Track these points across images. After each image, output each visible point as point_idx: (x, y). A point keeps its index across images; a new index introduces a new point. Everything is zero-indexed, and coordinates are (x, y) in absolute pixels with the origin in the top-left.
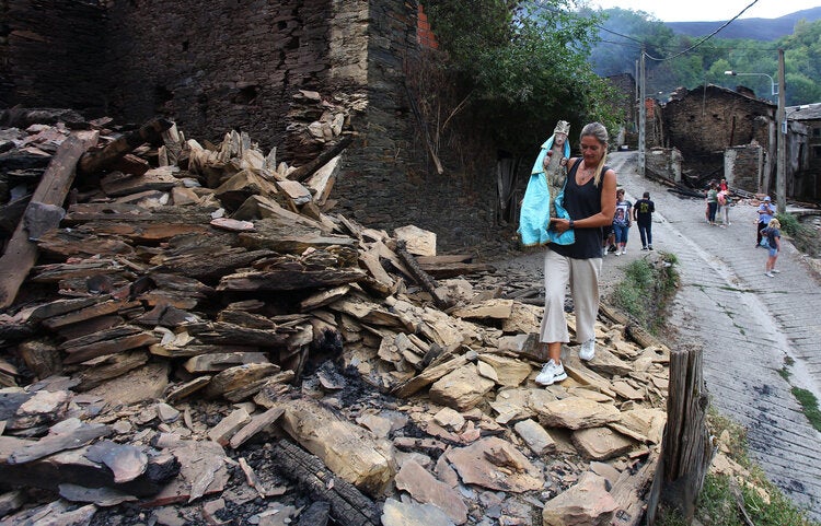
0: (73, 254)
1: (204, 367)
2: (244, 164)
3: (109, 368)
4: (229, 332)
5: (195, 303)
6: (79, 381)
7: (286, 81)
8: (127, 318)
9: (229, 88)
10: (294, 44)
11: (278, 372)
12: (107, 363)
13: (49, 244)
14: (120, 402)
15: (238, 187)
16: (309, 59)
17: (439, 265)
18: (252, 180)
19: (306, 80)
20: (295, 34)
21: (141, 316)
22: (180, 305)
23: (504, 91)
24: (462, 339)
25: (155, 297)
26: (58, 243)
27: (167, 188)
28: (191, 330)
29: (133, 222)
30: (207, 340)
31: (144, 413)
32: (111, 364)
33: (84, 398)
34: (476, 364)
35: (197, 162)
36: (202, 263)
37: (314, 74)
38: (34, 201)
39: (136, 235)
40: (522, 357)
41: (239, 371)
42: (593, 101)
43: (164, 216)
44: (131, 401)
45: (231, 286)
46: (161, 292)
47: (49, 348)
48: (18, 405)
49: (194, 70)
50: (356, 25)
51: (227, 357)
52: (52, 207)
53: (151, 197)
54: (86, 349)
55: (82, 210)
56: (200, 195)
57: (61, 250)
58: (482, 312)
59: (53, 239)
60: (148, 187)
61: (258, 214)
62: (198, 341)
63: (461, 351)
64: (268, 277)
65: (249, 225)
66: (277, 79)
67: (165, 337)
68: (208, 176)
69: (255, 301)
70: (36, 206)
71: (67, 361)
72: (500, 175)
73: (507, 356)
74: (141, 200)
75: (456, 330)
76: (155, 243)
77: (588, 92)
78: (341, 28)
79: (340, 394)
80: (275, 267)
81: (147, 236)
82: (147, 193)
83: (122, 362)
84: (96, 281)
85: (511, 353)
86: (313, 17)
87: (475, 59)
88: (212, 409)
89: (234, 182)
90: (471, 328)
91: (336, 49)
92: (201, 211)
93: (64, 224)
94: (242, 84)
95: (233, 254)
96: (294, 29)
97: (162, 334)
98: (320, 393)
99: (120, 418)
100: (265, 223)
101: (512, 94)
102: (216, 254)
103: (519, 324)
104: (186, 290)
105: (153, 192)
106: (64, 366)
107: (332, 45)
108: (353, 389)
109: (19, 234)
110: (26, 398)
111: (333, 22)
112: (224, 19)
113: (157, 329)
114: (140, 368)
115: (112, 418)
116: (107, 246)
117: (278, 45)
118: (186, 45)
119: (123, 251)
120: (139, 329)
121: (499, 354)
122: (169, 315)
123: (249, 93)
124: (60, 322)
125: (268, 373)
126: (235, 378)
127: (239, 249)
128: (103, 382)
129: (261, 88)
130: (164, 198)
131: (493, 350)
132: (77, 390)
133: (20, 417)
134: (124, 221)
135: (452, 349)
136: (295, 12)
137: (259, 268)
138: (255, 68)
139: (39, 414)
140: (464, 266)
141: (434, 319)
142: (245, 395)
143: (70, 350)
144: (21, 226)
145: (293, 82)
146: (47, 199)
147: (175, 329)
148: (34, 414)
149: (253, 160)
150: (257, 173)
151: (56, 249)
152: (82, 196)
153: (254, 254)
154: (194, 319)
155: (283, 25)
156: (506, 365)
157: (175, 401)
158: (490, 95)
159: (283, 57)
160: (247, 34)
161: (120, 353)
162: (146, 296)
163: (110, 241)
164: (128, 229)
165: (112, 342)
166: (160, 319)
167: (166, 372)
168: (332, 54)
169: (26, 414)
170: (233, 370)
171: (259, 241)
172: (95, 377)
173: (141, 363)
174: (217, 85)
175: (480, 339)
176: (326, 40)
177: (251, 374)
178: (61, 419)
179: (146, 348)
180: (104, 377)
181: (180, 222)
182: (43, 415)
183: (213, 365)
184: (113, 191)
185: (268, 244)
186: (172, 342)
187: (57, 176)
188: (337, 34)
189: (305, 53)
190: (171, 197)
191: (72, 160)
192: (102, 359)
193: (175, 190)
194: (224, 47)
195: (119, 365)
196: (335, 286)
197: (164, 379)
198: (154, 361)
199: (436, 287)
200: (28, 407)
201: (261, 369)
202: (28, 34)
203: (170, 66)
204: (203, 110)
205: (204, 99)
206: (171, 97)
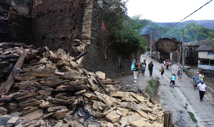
0: (23, 80)
1: (52, 110)
2: (63, 58)
3: (29, 110)
4: (58, 101)
5: (50, 93)
6: (22, 113)
7: (72, 36)
8: (34, 97)
9: (59, 37)
10: (74, 28)
11: (69, 112)
13: (17, 78)
14: (31, 119)
15: (61, 64)
16: (78, 32)
17: (106, 82)
18: (64, 62)
19: (76, 37)
20: (75, 26)
21: (38, 97)
22: (46, 94)
23: (121, 40)
24: (112, 103)
25: (41, 92)
26: (19, 78)
27: (45, 64)
28: (49, 101)
29: (37, 72)
30: (53, 103)
31: (37, 123)
32: (30, 109)
33: (23, 118)
34: (116, 110)
35: (52, 57)
36: (52, 83)
37: (78, 35)
38: (15, 67)
39: (37, 75)
40: (127, 108)
41: (60, 112)
42: (141, 43)
43: (44, 71)
44: (34, 119)
45: (59, 90)
46: (42, 91)
47: (15, 105)
48: (7, 121)
49: (51, 33)
50: (88, 25)
51: (57, 108)
52: (18, 69)
53: (41, 66)
54: (24, 105)
55: (25, 69)
56: (52, 65)
57: (20, 79)
58: (116, 95)
59: (18, 77)
60: (41, 63)
61: (66, 70)
62: (51, 103)
63: (112, 106)
64: (68, 87)
65: (63, 74)
66: (70, 36)
67: (43, 102)
68: (54, 61)
69: (64, 93)
70: (15, 68)
71: (19, 108)
72: (119, 58)
73: (123, 108)
74: (39, 67)
75: (110, 100)
76: (41, 77)
77: (140, 41)
78: (85, 25)
79: (83, 117)
80: (69, 85)
81: (40, 76)
82: (40, 65)
83: (32, 108)
84: (28, 88)
85: (124, 107)
86: (79, 23)
87: (115, 33)
88: (53, 121)
89: (60, 62)
90: (114, 100)
91: (84, 30)
92: (53, 70)
93: (21, 73)
94: (62, 36)
95: (60, 81)
96: (74, 25)
97: (42, 102)
98: (79, 117)
99: (31, 124)
100: (67, 73)
101: (123, 41)
102: (56, 81)
103: (125, 98)
104: (48, 90)
105: (42, 65)
106: (18, 109)
107: (83, 29)
108: (87, 116)
109: (11, 75)
110: (9, 119)
111: (83, 24)
112: (59, 22)
113: (41, 100)
114: (37, 110)
115: (29, 124)
116: (30, 78)
117: (71, 28)
118: (50, 27)
119: (34, 79)
120: (37, 100)
121: (121, 107)
122: (44, 96)
123: (63, 39)
124: (18, 98)
125: (67, 112)
126: (59, 113)
127: (61, 80)
128: (27, 113)
129: (66, 37)
130: (44, 66)
131: (120, 106)
132: (21, 116)
133: (7, 124)
134: (35, 72)
135: (110, 106)
136: (75, 21)
137: (66, 85)
138: (65, 33)
139: (12, 123)
140: (112, 82)
141: (105, 97)
142: (61, 117)
143: (20, 105)
144: (11, 73)
145: (73, 37)
146: (17, 67)
147: (45, 100)
148: (11, 124)
149: (65, 57)
150: (65, 60)
151: (19, 79)
152: (26, 65)
153: (64, 81)
154: (50, 98)
155: (72, 24)
156: (123, 110)
157: (44, 119)
158: (118, 41)
159: (71, 31)
160: (64, 25)
161: (32, 106)
162: (39, 92)
163: (31, 77)
164: (36, 74)
165: (30, 103)
166: (42, 98)
167: (43, 111)
168: (83, 31)
169: (9, 124)
170: (59, 111)
171: (66, 78)
172: (25, 112)
173: (37, 109)
174: (56, 36)
175: (116, 103)
176: (82, 28)
177: (63, 112)
178: (17, 125)
179: (38, 105)
180: (28, 112)
181: (47, 72)
182: (13, 124)
183: (54, 110)
184: (33, 64)
185: (68, 79)
186: (45, 104)
187: (20, 61)
188: (84, 27)
189: (76, 31)
190: (46, 66)
191: (24, 57)
192: (28, 108)
193: (47, 64)
194: (58, 28)
195: (31, 109)
196: (83, 89)
197: (42, 113)
198: (40, 108)
199: (106, 88)
200: (9, 122)
201: (65, 111)
202: (16, 24)
203: (46, 31)
204: (53, 42)
205: (53, 39)
206: (46, 38)
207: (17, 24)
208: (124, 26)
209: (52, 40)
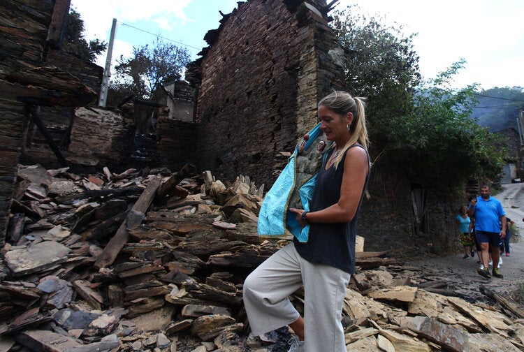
0: (143, 239)
1: (189, 313)
2: (238, 191)
3: (143, 306)
4: (207, 292)
5: (193, 271)
6: (127, 311)
7: (275, 148)
8: (157, 277)
9: (247, 156)
10: (278, 128)
11: (233, 323)
12: (142, 303)
13: (133, 232)
14: (143, 329)
15: (234, 204)
16: (287, 135)
17: (362, 258)
18: (241, 200)
19: (285, 147)
20: (279, 122)
21: (163, 276)
22: (184, 271)
23: (409, 142)
24: (369, 315)
25: (174, 266)
26: (137, 232)
27: (195, 205)
28: (188, 287)
29: (174, 222)
30: (196, 296)
31: (150, 338)
32: (145, 304)
33: (127, 323)
34: (377, 338)
35: (214, 191)
36: (202, 247)
37: (289, 143)
38: (132, 210)
39: (175, 229)
40: (421, 336)
41: (208, 319)
43: (190, 219)
44: (149, 329)
45: (213, 261)
46: (177, 263)
47: (119, 290)
48: (91, 321)
49: (232, 148)
50: (310, 112)
51: (204, 308)
52: (139, 213)
53: (186, 209)
54: (134, 293)
55: (152, 215)
56: (212, 209)
57: (138, 235)
58: (391, 295)
59: (136, 229)
60: (187, 204)
61: (242, 219)
62: (190, 295)
63: (367, 324)
64: (236, 258)
65: (233, 226)
66: (270, 148)
67: (173, 290)
68: (218, 198)
69: (227, 273)
70: (133, 212)
71: (126, 299)
72: (413, 200)
73: (406, 334)
74: (182, 211)
75: (365, 307)
76: (183, 234)
78: (302, 115)
79: (272, 346)
80: (241, 251)
81: (180, 230)
82: (186, 207)
83: (151, 303)
84: (149, 254)
85: (410, 332)
86: (288, 112)
87: (387, 125)
88: (191, 343)
89: (232, 201)
90: (379, 308)
91: (300, 127)
92: (209, 217)
93: (144, 222)
94: (254, 153)
95: (219, 241)
96: (279, 120)
97: (171, 288)
98: (258, 343)
99: (137, 339)
100: (244, 225)
101: (414, 144)
102: (211, 242)
103: (422, 308)
104: (190, 262)
105: (189, 206)
106: (125, 302)
107: (298, 125)
108: (283, 344)
109: (123, 226)
110: (97, 317)
111: (298, 113)
112: (246, 120)
113: (170, 285)
114: (159, 309)
115: (134, 339)
116: (159, 235)
117: (271, 130)
118: (229, 136)
119: (167, 238)
120: (161, 284)
121: (399, 331)
122: (178, 277)
123: (257, 157)
124: (124, 275)
125: (227, 323)
126: (205, 323)
127: (224, 240)
128: (139, 314)
129: (263, 154)
130: (194, 209)
131: (394, 327)
132: (124, 317)
133: (90, 328)
134: (170, 221)
135: (359, 322)
136: (279, 111)
137: (233, 252)
138: (259, 144)
139: (98, 328)
140: (379, 259)
141: (349, 297)
142: (210, 336)
143: (127, 292)
144: (125, 222)
145: (279, 149)
146: (137, 210)
147: (180, 287)
148: (96, 328)
149: (243, 188)
150: (245, 196)
151: (136, 235)
152: (155, 208)
153: (233, 243)
154: (191, 281)
155: (273, 118)
156: (404, 342)
157: (170, 334)
158: (399, 146)
159: (273, 135)
160: (256, 126)
161: (150, 298)
162: (169, 264)
163: (161, 232)
164: (171, 226)
165: (146, 290)
166: (173, 279)
167: (171, 313)
168: (298, 130)
169: (93, 327)
170: (204, 317)
171: (237, 235)
172: (135, 310)
173: (160, 306)
174: (242, 154)
175: (385, 316)
176: (294, 123)
177: (215, 322)
178: (108, 334)
179: (163, 296)
180: (140, 311)
181: (197, 223)
182: (100, 329)
183: (196, 313)
184: (171, 206)
185: (242, 237)
186: (176, 294)
187: (145, 198)
188: (301, 119)
189: (284, 132)
190: (197, 210)
191: (154, 189)
192: (140, 299)
193: (200, 206)
194: (246, 134)
195: (148, 305)
197: (169, 317)
198: (167, 305)
200: (95, 323)
201: (222, 320)
202: (167, 139)
203: (222, 147)
204: (236, 168)
205: (236, 162)
206: (222, 163)
207: (171, 140)
208: (415, 106)
209: (235, 164)
